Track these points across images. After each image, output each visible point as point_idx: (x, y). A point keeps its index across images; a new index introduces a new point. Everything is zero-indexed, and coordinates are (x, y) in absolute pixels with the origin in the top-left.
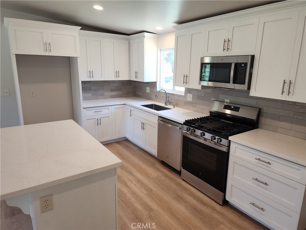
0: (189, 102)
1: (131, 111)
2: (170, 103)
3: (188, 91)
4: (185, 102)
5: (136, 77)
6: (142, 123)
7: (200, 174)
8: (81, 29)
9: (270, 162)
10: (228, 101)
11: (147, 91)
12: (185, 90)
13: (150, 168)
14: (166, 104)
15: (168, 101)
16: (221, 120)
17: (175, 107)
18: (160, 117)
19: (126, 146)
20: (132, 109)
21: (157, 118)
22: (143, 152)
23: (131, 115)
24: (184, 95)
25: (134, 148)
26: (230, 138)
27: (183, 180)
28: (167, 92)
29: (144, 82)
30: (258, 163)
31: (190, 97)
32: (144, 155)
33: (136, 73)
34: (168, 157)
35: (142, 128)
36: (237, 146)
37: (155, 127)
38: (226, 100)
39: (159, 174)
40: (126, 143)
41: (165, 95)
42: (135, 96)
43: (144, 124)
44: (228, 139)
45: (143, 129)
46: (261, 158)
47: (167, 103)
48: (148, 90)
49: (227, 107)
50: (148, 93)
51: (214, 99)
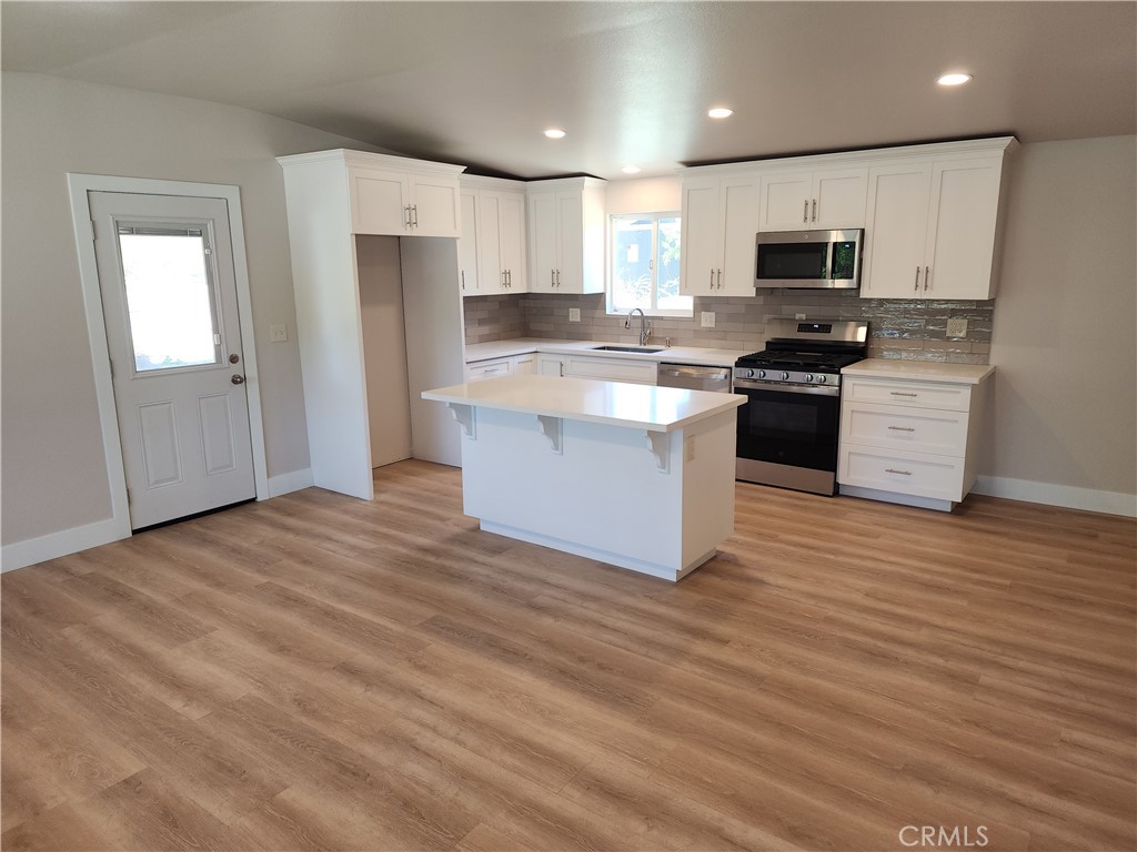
0: (706, 330)
3: (703, 304)
4: (695, 331)
5: (555, 284)
8: (465, 172)
10: (804, 316)
11: (571, 320)
12: (695, 305)
15: (650, 334)
17: (669, 347)
20: (564, 360)
24: (692, 316)
26: (843, 371)
31: (708, 320)
33: (555, 273)
38: (798, 316)
44: (838, 372)
47: (646, 338)
48: (575, 315)
49: (805, 327)
50: (574, 324)
51: (771, 316)
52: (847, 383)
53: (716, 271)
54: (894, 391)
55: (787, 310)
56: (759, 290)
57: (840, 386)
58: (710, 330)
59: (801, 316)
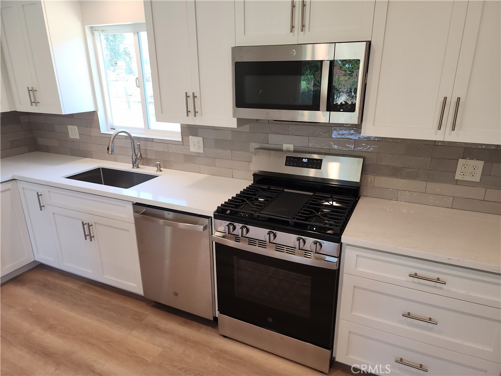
0: (195, 155)
1: (38, 196)
2: (147, 162)
3: (189, 130)
4: (185, 156)
5: (34, 102)
6: (83, 225)
7: (270, 320)
9: (442, 277)
10: (291, 147)
11: (71, 137)
12: (182, 129)
13: (135, 333)
14: (135, 164)
15: (141, 156)
16: (285, 190)
17: (161, 171)
18: (137, 204)
19: (45, 285)
20: (40, 190)
21: (130, 208)
22: (98, 289)
23: (41, 207)
24: (180, 140)
25: (70, 285)
27: (225, 337)
28: (133, 135)
29: (63, 114)
30: (413, 282)
31: (196, 145)
32: (105, 298)
33: (31, 91)
34: (176, 294)
35: (86, 236)
36: (360, 253)
37: (128, 231)
38: (285, 147)
39: (164, 341)
40: (40, 276)
41: (128, 143)
42: (37, 150)
43: (89, 226)
45: (91, 238)
46: (420, 273)
47: (138, 161)
48: (74, 132)
49: (293, 161)
50: (74, 141)
51: (257, 146)
52: (349, 255)
53: (190, 94)
54: (413, 271)
55: (274, 140)
56: (241, 122)
57: (339, 257)
58: (198, 155)
59: (288, 146)
